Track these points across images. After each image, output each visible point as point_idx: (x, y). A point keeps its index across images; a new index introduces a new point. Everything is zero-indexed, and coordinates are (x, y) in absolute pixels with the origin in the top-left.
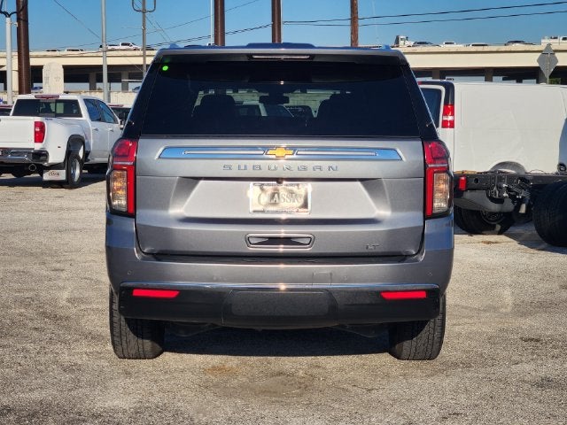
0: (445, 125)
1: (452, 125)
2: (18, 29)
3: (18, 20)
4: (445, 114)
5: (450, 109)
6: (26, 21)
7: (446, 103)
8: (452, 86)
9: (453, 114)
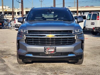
0: (98, 19)
1: (99, 19)
2: (22, 5)
3: (22, 3)
4: (98, 18)
5: (98, 17)
6: (23, 3)
7: (98, 16)
8: (99, 13)
9: (99, 18)
